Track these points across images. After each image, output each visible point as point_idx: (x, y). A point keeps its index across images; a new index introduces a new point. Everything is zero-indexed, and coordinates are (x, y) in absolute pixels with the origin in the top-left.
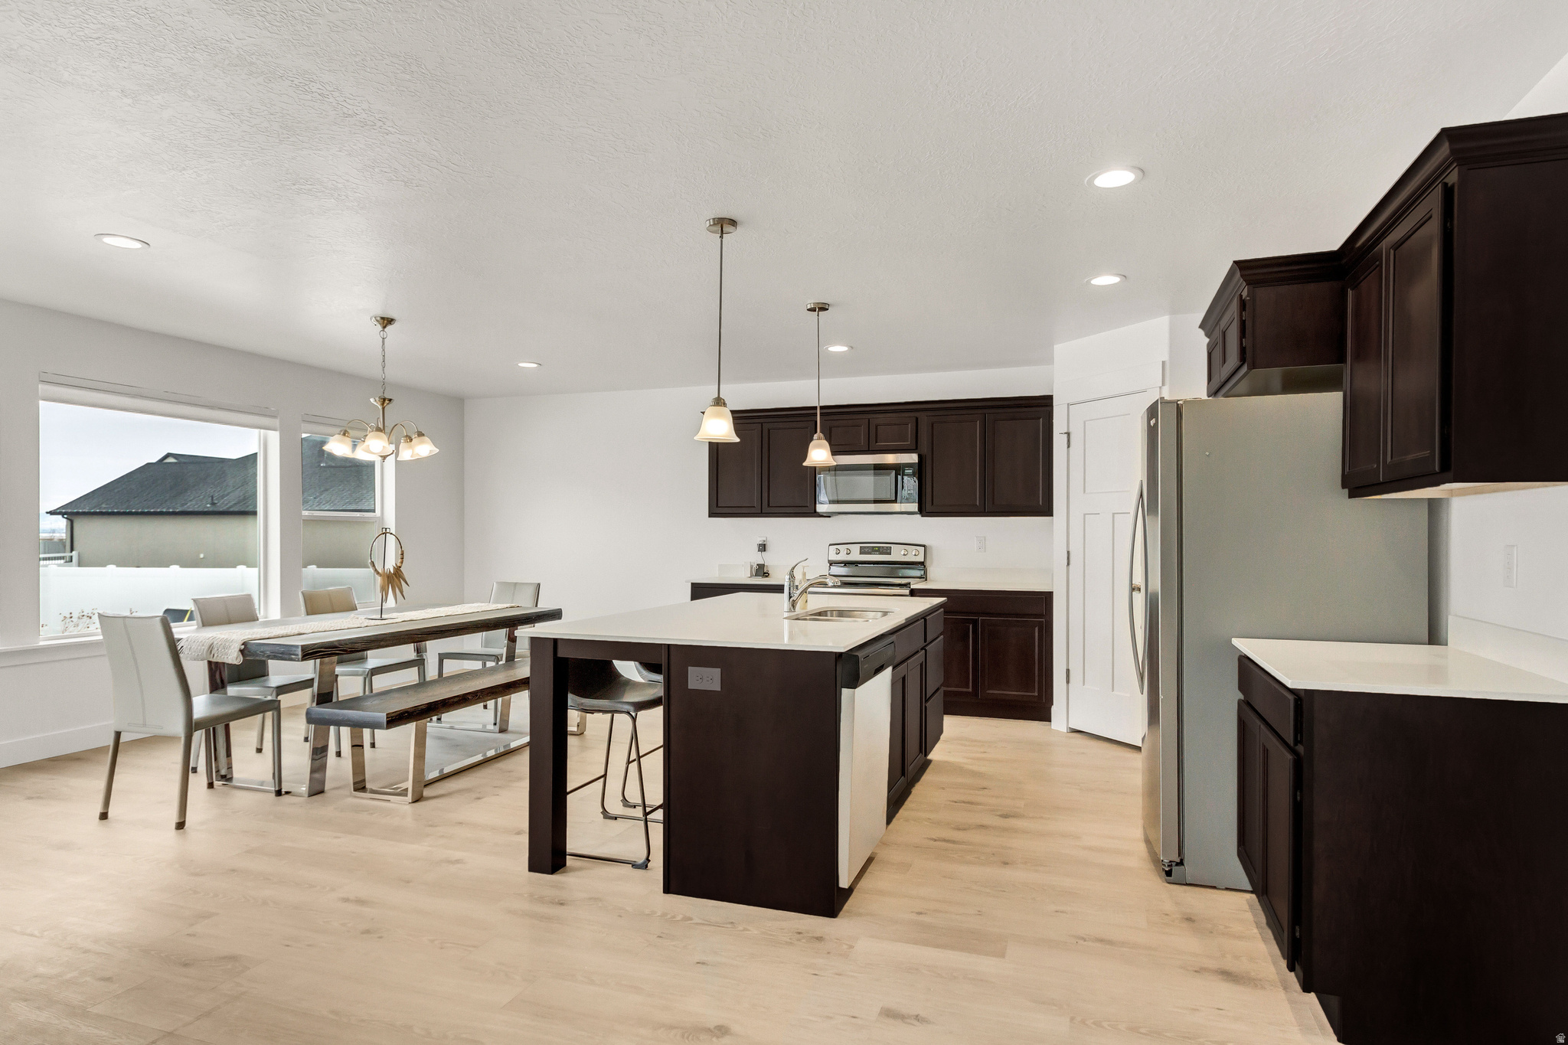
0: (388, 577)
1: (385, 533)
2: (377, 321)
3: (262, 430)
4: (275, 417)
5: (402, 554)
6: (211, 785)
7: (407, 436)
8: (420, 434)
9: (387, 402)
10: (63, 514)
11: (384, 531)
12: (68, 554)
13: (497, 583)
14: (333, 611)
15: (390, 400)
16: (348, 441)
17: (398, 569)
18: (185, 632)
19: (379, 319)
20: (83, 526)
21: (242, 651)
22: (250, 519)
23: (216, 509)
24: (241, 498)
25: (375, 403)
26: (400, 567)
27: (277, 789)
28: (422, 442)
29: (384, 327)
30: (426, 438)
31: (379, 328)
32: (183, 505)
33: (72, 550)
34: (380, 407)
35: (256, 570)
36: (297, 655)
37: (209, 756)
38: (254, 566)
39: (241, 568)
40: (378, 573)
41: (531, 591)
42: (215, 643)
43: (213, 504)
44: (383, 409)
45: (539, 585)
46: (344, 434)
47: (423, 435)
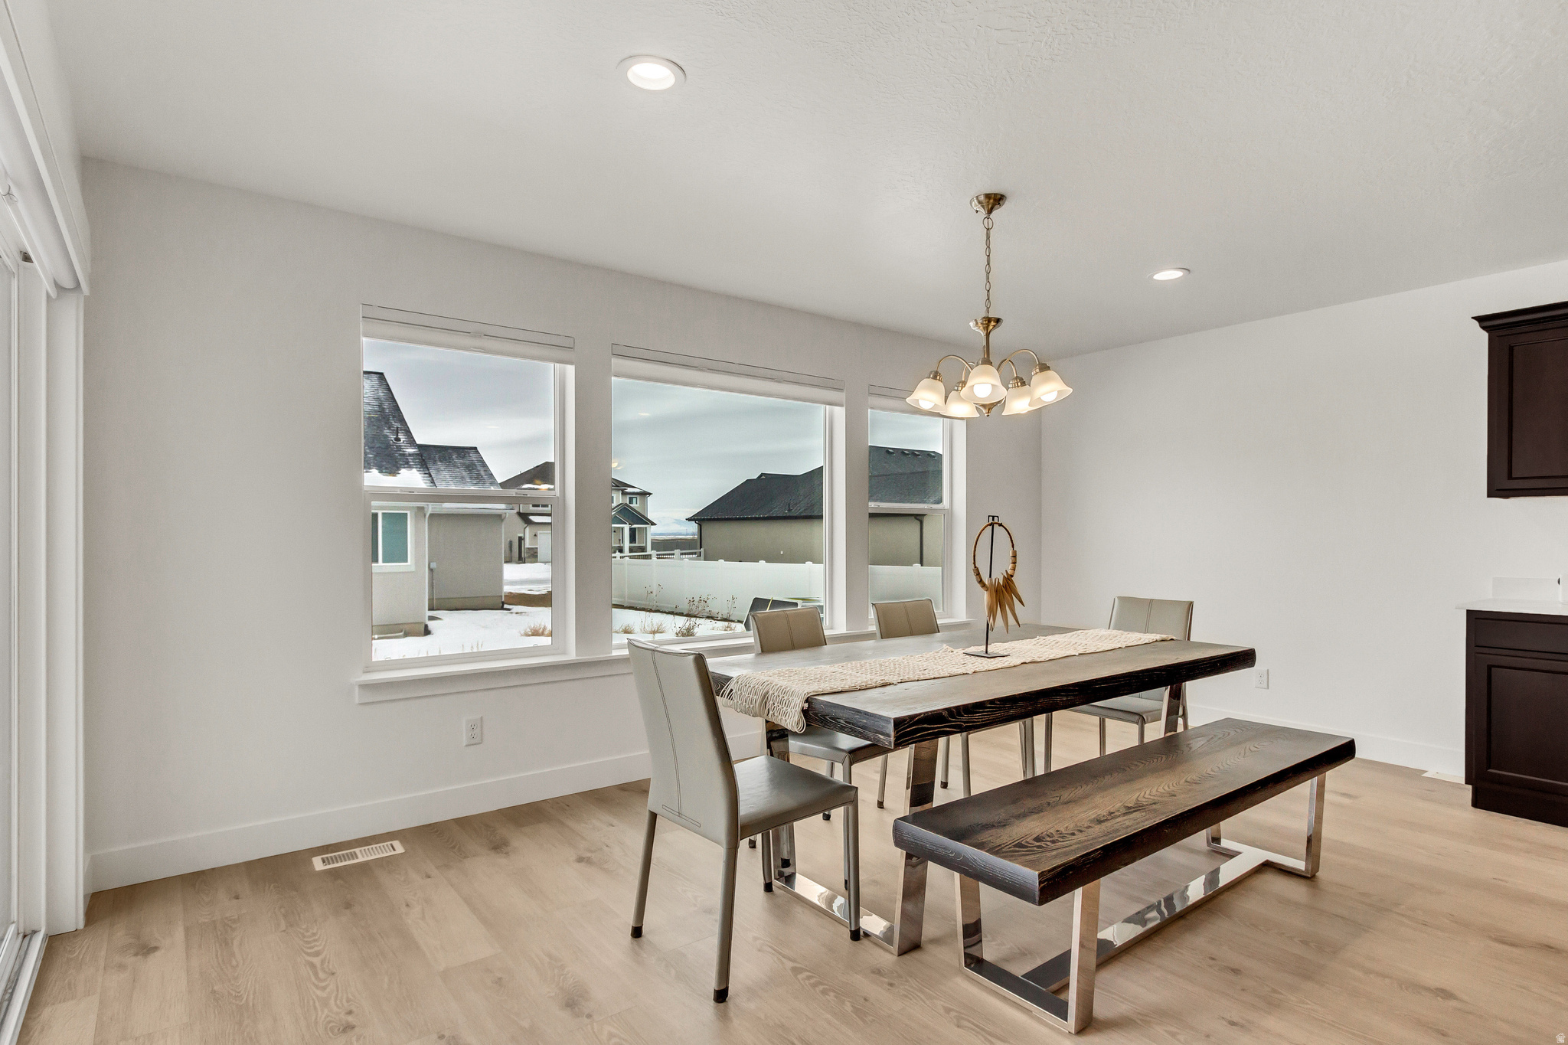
0: (996, 591)
1: (992, 525)
2: (980, 202)
3: (828, 406)
4: (841, 390)
5: (1014, 556)
6: (768, 887)
7: (1017, 378)
8: (1044, 368)
9: (993, 323)
10: (695, 520)
11: (991, 521)
12: (698, 551)
13: (1118, 597)
14: (912, 633)
15: (998, 321)
16: (941, 386)
17: (1009, 579)
18: (738, 665)
19: (982, 198)
20: (709, 529)
21: (805, 712)
22: (816, 523)
23: (791, 515)
24: (809, 505)
25: (976, 329)
26: (1012, 576)
27: (853, 929)
28: (1047, 380)
29: (990, 212)
30: (1051, 373)
31: (983, 212)
32: (769, 512)
33: (701, 548)
34: (983, 334)
35: (822, 566)
36: (888, 735)
37: (765, 846)
38: (820, 562)
39: (809, 564)
40: (983, 585)
41: (1180, 614)
42: (771, 692)
43: (789, 510)
44: (988, 335)
45: (1191, 604)
46: (935, 378)
47: (1048, 368)
